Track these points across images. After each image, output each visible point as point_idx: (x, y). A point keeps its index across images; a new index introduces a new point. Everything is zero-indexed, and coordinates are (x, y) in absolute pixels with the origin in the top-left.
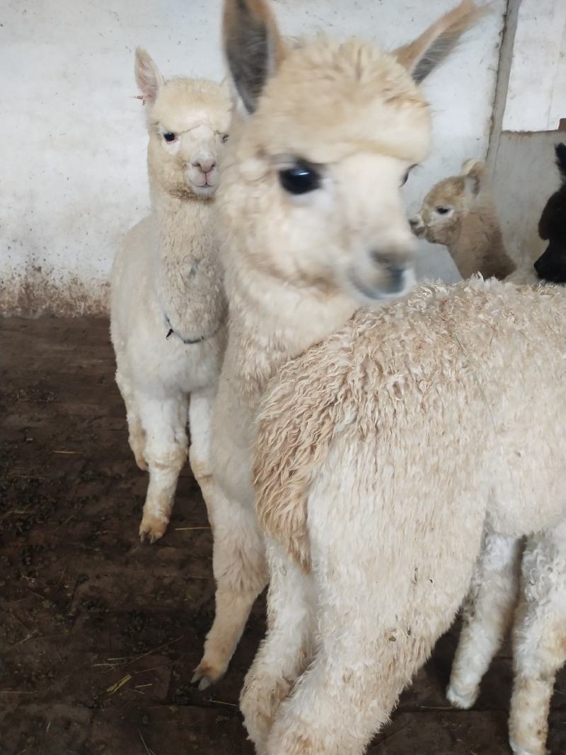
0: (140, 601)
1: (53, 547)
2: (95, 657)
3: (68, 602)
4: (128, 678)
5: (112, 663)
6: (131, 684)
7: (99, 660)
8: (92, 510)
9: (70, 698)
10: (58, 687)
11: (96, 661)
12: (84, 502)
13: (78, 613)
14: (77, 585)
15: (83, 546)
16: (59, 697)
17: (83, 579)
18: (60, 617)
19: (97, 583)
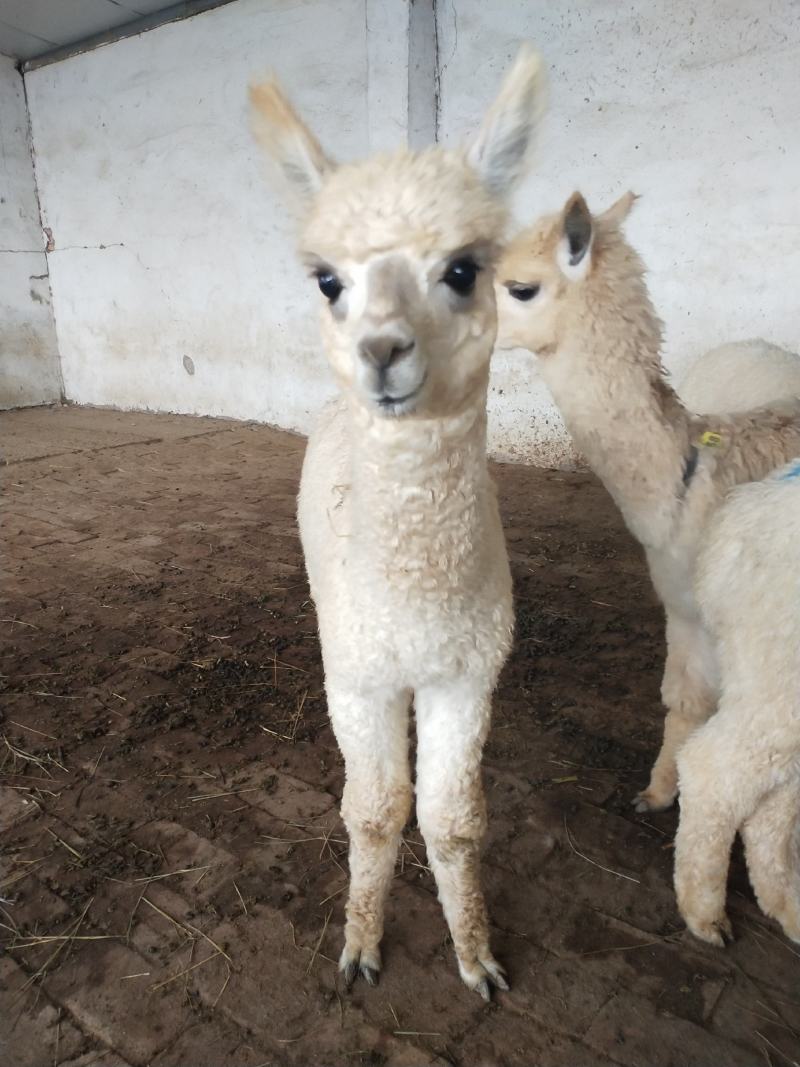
0: (614, 733)
1: (556, 674)
2: (553, 756)
3: (549, 715)
4: (575, 778)
5: (566, 764)
6: (575, 784)
7: (556, 759)
8: (605, 656)
9: (521, 774)
10: (514, 764)
11: (553, 759)
12: (601, 648)
13: (555, 724)
14: (563, 707)
15: (582, 680)
16: (512, 771)
17: (572, 704)
18: (538, 722)
19: (582, 710)
